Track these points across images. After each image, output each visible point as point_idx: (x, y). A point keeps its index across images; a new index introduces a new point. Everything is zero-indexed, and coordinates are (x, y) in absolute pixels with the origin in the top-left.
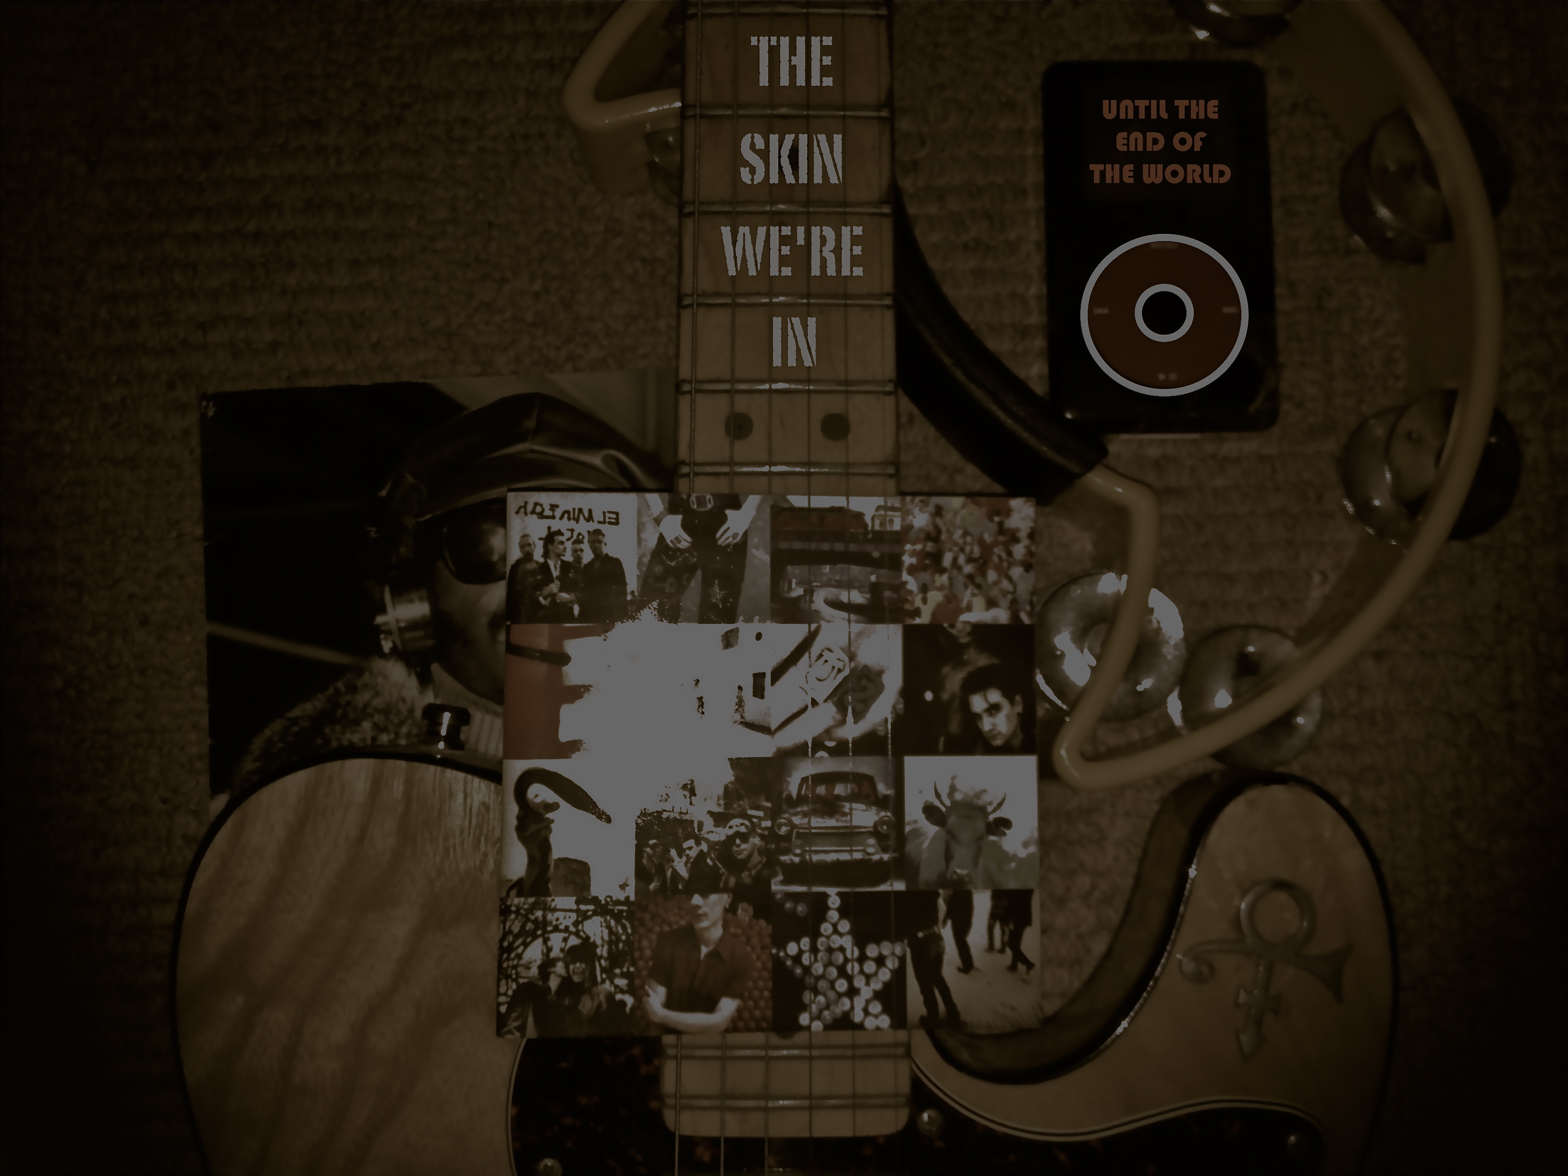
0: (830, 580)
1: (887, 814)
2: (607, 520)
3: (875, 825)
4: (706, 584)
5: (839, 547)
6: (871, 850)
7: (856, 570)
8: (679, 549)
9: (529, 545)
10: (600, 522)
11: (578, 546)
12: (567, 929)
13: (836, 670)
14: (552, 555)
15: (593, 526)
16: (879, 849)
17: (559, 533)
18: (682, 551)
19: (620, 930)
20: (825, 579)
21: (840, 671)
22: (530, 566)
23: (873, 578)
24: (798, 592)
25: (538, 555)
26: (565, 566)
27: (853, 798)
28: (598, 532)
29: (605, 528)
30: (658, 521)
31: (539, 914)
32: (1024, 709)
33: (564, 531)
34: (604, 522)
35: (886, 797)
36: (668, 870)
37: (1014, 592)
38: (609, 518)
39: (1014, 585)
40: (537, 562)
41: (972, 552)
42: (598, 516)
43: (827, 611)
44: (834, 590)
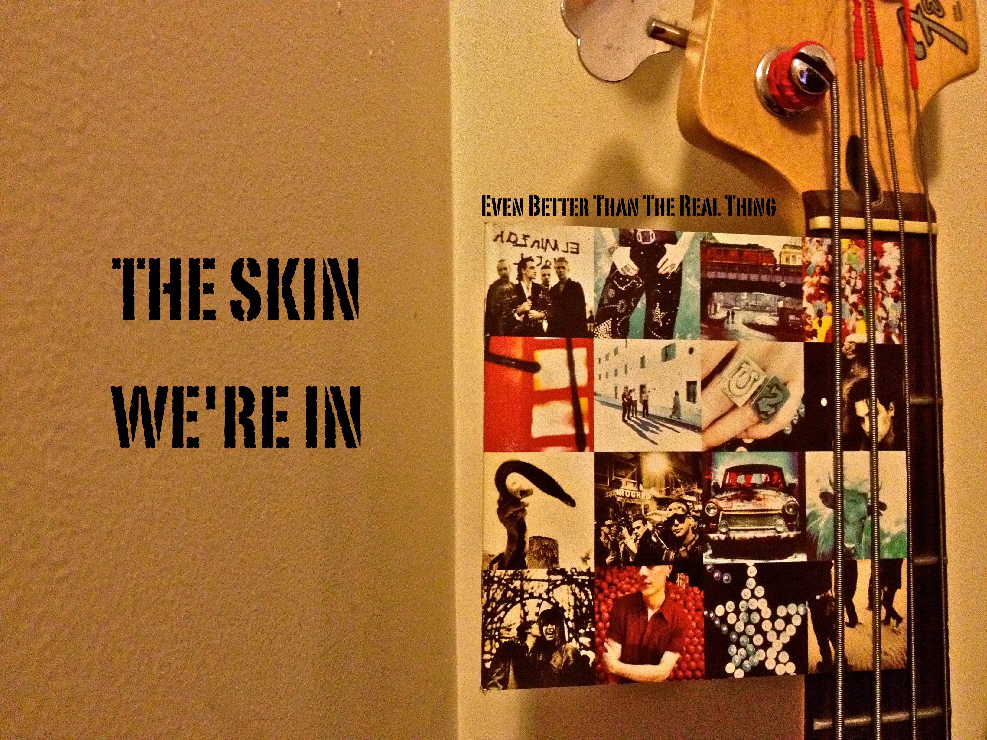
0: (747, 305)
1: (792, 500)
2: (570, 250)
3: (783, 508)
4: (650, 307)
5: (754, 277)
6: (780, 529)
7: (767, 298)
8: (628, 276)
9: (505, 269)
10: (564, 252)
11: (547, 271)
12: (540, 597)
13: (752, 380)
14: (525, 278)
15: (558, 254)
16: (786, 528)
17: (530, 259)
18: (631, 278)
19: (584, 597)
20: (743, 304)
21: (755, 380)
22: (507, 287)
23: (781, 304)
24: (721, 314)
25: (513, 279)
26: (536, 288)
27: (765, 486)
28: (562, 260)
29: (568, 257)
30: (610, 252)
31: (517, 583)
32: (896, 413)
33: (534, 258)
34: (567, 252)
35: (792, 485)
36: (621, 545)
37: (887, 319)
38: (572, 248)
39: (887, 313)
40: (512, 284)
41: (855, 285)
42: (562, 246)
43: (745, 331)
44: (750, 313)
